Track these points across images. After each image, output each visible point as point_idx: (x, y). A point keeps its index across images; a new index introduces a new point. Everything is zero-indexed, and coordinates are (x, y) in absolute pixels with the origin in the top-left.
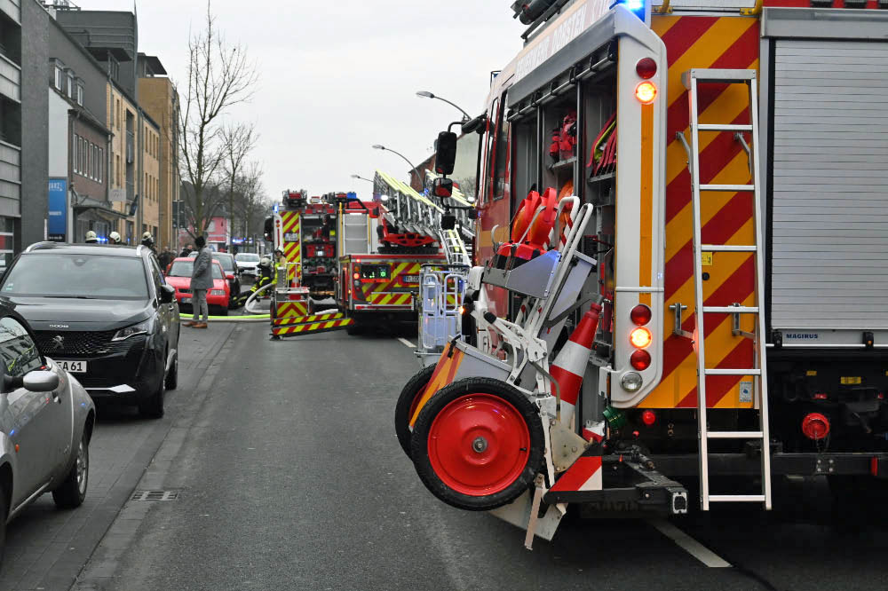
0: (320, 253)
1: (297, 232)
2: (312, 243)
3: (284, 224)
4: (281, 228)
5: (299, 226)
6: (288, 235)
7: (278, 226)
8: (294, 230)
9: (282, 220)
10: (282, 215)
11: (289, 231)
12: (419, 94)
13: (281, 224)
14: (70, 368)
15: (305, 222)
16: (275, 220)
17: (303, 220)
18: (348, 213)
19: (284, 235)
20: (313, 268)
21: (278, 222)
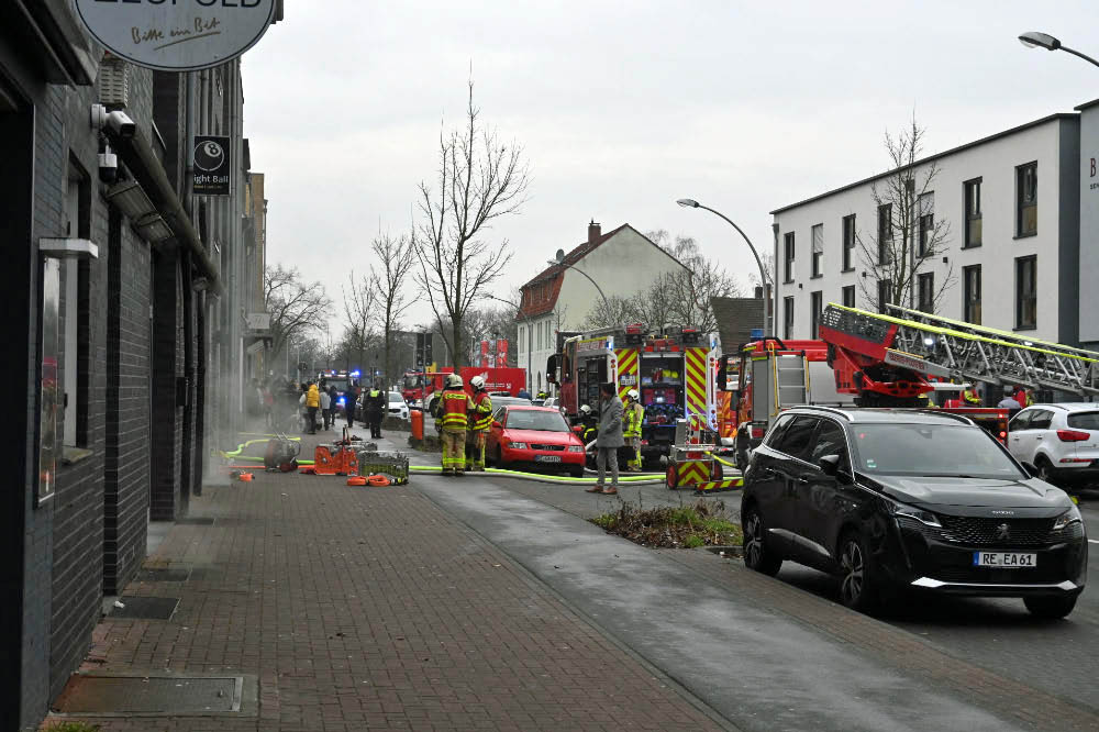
0: (660, 400)
1: (635, 373)
2: (649, 387)
3: (620, 364)
4: (616, 369)
5: (637, 367)
6: (624, 378)
7: (613, 367)
8: (631, 371)
9: (617, 359)
10: (617, 353)
11: (626, 373)
12: (680, 202)
13: (616, 364)
14: (1018, 561)
15: (644, 362)
16: (609, 359)
17: (642, 359)
18: (780, 355)
19: (620, 377)
20: (652, 418)
21: (613, 361)
